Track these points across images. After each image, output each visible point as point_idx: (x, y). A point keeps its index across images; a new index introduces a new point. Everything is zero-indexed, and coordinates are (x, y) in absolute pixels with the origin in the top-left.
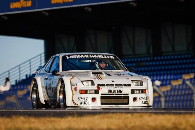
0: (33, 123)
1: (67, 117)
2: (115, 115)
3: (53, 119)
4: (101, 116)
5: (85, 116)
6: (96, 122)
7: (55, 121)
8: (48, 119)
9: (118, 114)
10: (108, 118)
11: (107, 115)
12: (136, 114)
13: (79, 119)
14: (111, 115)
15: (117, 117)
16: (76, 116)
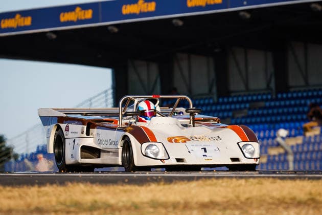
0: (98, 193)
1: (149, 185)
2: (220, 181)
3: (128, 187)
4: (200, 182)
5: (175, 183)
6: (193, 191)
7: (131, 191)
8: (121, 188)
9: (225, 180)
10: (211, 185)
11: (209, 182)
12: (251, 180)
13: (167, 187)
14: (215, 181)
15: (224, 184)
16: (162, 183)
